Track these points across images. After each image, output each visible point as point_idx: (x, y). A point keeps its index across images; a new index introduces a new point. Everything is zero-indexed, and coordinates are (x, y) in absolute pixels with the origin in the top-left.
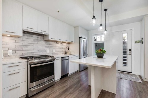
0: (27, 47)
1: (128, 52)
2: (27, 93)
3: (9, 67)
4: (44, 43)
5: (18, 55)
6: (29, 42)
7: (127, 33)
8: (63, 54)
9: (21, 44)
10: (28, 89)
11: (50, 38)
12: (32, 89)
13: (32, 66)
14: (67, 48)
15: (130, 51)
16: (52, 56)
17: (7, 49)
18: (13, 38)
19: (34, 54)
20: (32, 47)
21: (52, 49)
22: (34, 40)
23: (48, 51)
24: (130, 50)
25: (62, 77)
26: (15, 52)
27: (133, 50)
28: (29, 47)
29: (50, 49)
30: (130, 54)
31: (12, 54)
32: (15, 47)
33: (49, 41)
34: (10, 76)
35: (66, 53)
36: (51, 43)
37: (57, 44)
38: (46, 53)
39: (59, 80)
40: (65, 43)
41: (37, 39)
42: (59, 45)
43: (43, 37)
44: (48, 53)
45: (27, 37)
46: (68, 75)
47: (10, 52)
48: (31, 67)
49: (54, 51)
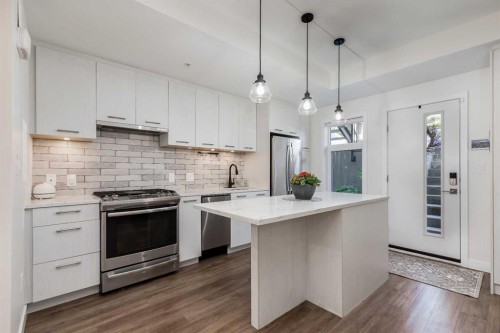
0: (113, 165)
1: (446, 184)
2: (98, 283)
3: (58, 213)
4: (159, 154)
5: (91, 186)
6: (119, 154)
7: (443, 113)
8: (222, 188)
9: (98, 159)
10: (101, 272)
11: (172, 141)
12: (111, 275)
13: (110, 214)
14: (233, 168)
15: (453, 180)
16: (171, 192)
17: (65, 172)
18: (78, 145)
19: (132, 184)
20: (128, 166)
21: (182, 172)
22: (132, 148)
23: (172, 177)
24: (453, 176)
25: (203, 252)
26: (82, 178)
27: (463, 176)
28: (118, 166)
29: (178, 172)
30: (454, 192)
31: (75, 184)
32: (81, 165)
33: (175, 148)
34: (60, 234)
35: (230, 184)
36: (182, 154)
37: (202, 158)
38: (165, 182)
39: (197, 261)
40: (229, 155)
41: (139, 143)
42: (208, 159)
43: (156, 138)
44: (170, 181)
45: (112, 140)
46: (229, 252)
47: (72, 179)
48: (108, 219)
49: (190, 177)
